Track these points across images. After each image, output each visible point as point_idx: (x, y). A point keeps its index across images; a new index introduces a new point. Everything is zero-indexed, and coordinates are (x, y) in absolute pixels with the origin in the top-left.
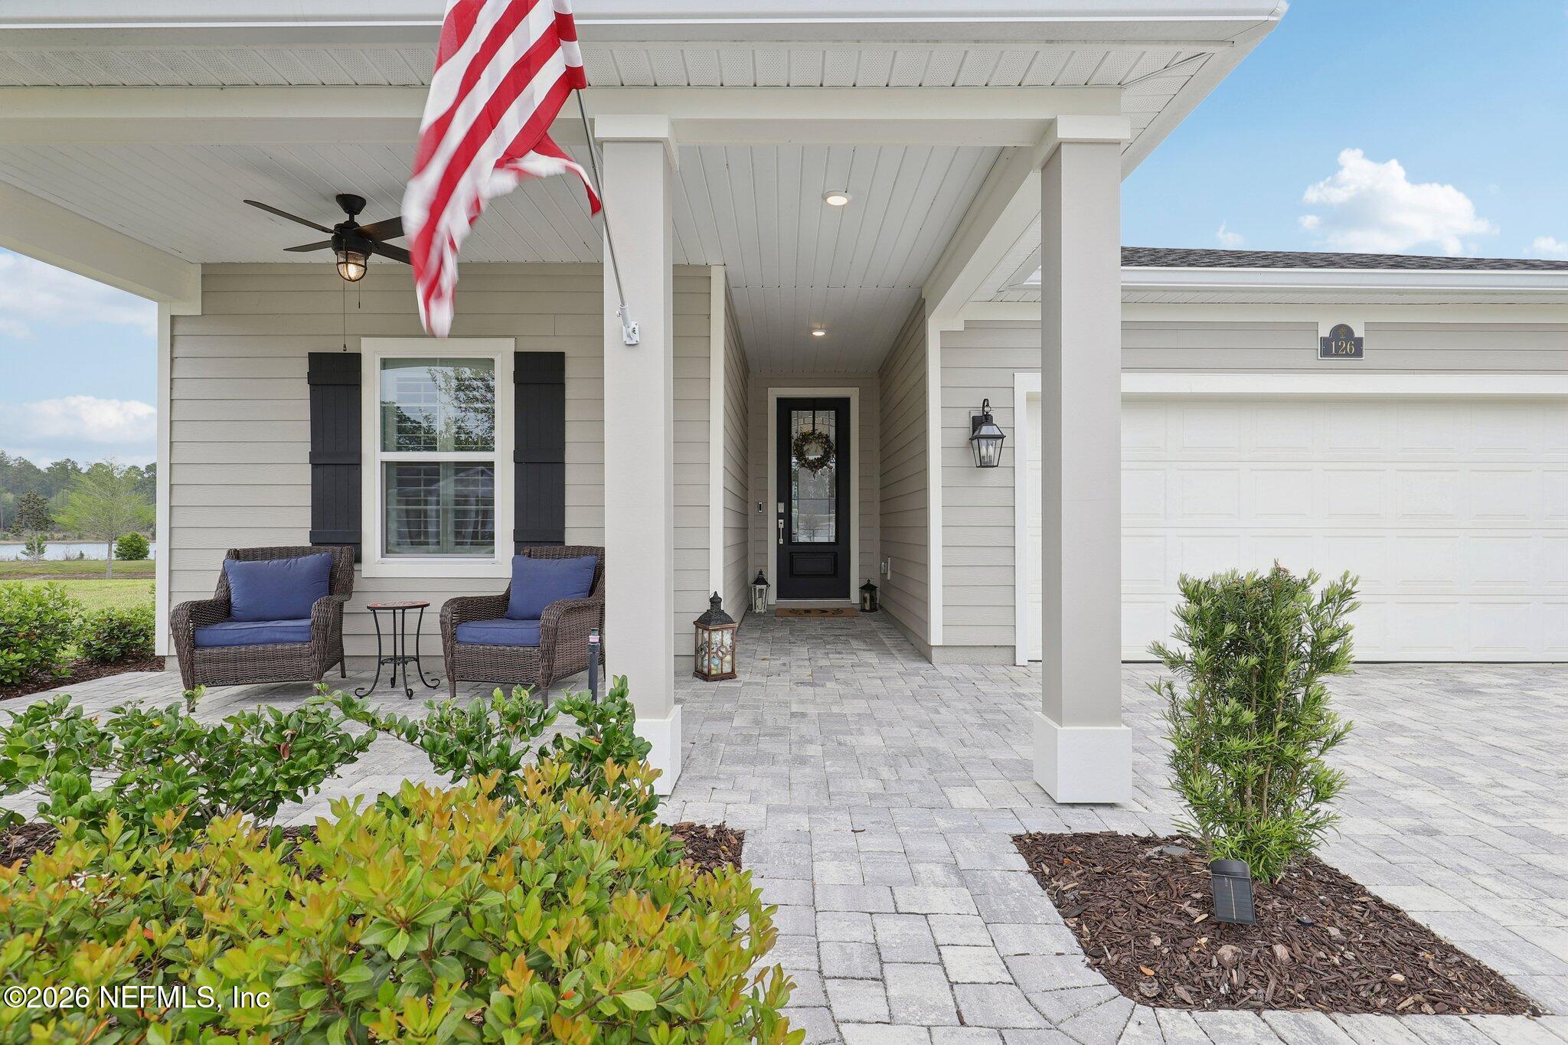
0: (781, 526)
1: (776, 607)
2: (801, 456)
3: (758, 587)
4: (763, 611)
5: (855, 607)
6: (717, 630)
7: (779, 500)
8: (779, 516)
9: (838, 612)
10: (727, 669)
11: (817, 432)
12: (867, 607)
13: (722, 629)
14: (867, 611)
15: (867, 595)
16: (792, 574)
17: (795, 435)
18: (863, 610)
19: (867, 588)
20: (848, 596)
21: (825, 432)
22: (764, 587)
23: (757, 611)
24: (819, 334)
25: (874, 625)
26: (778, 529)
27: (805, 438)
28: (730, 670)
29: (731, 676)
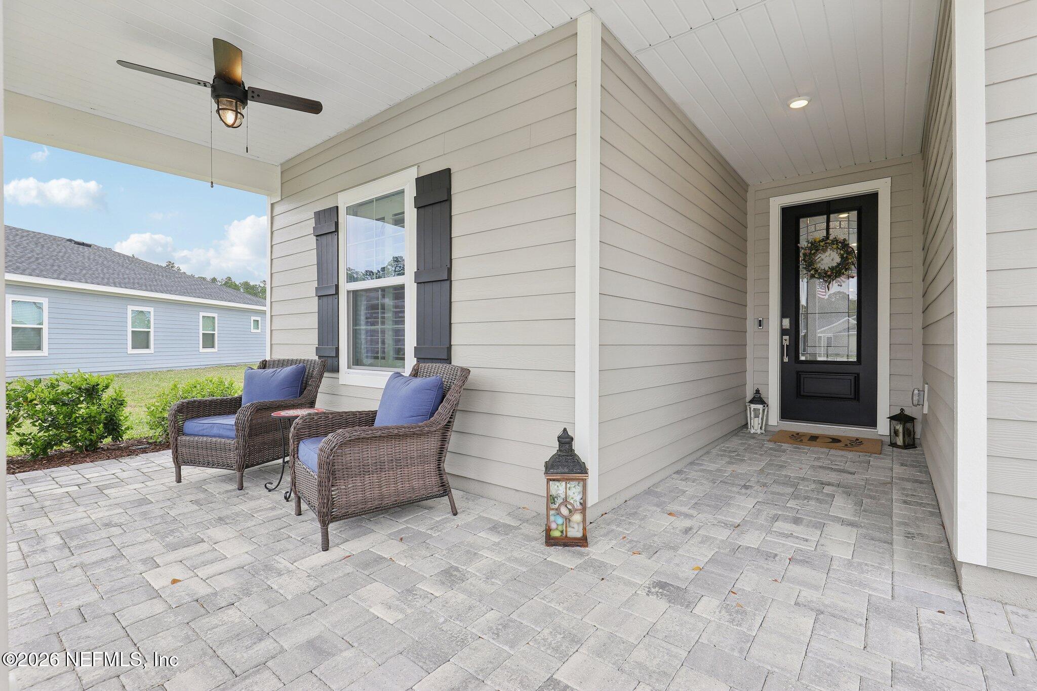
0: (786, 343)
1: (777, 429)
2: (810, 265)
3: (753, 406)
4: (759, 431)
5: (883, 439)
6: (558, 480)
7: (783, 315)
8: (784, 332)
9: (855, 443)
10: (575, 532)
11: (831, 238)
12: (900, 441)
13: (568, 480)
14: (899, 447)
15: (900, 428)
16: (799, 394)
17: (803, 243)
18: (893, 445)
19: (901, 418)
20: (873, 423)
21: (841, 237)
22: (760, 407)
23: (752, 431)
24: (799, 104)
25: (898, 470)
26: (782, 346)
27: (816, 247)
28: (579, 535)
29: (583, 541)
